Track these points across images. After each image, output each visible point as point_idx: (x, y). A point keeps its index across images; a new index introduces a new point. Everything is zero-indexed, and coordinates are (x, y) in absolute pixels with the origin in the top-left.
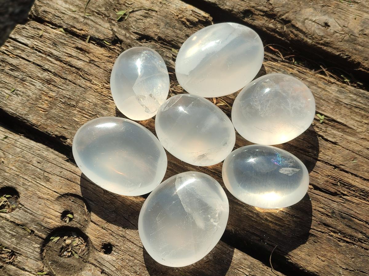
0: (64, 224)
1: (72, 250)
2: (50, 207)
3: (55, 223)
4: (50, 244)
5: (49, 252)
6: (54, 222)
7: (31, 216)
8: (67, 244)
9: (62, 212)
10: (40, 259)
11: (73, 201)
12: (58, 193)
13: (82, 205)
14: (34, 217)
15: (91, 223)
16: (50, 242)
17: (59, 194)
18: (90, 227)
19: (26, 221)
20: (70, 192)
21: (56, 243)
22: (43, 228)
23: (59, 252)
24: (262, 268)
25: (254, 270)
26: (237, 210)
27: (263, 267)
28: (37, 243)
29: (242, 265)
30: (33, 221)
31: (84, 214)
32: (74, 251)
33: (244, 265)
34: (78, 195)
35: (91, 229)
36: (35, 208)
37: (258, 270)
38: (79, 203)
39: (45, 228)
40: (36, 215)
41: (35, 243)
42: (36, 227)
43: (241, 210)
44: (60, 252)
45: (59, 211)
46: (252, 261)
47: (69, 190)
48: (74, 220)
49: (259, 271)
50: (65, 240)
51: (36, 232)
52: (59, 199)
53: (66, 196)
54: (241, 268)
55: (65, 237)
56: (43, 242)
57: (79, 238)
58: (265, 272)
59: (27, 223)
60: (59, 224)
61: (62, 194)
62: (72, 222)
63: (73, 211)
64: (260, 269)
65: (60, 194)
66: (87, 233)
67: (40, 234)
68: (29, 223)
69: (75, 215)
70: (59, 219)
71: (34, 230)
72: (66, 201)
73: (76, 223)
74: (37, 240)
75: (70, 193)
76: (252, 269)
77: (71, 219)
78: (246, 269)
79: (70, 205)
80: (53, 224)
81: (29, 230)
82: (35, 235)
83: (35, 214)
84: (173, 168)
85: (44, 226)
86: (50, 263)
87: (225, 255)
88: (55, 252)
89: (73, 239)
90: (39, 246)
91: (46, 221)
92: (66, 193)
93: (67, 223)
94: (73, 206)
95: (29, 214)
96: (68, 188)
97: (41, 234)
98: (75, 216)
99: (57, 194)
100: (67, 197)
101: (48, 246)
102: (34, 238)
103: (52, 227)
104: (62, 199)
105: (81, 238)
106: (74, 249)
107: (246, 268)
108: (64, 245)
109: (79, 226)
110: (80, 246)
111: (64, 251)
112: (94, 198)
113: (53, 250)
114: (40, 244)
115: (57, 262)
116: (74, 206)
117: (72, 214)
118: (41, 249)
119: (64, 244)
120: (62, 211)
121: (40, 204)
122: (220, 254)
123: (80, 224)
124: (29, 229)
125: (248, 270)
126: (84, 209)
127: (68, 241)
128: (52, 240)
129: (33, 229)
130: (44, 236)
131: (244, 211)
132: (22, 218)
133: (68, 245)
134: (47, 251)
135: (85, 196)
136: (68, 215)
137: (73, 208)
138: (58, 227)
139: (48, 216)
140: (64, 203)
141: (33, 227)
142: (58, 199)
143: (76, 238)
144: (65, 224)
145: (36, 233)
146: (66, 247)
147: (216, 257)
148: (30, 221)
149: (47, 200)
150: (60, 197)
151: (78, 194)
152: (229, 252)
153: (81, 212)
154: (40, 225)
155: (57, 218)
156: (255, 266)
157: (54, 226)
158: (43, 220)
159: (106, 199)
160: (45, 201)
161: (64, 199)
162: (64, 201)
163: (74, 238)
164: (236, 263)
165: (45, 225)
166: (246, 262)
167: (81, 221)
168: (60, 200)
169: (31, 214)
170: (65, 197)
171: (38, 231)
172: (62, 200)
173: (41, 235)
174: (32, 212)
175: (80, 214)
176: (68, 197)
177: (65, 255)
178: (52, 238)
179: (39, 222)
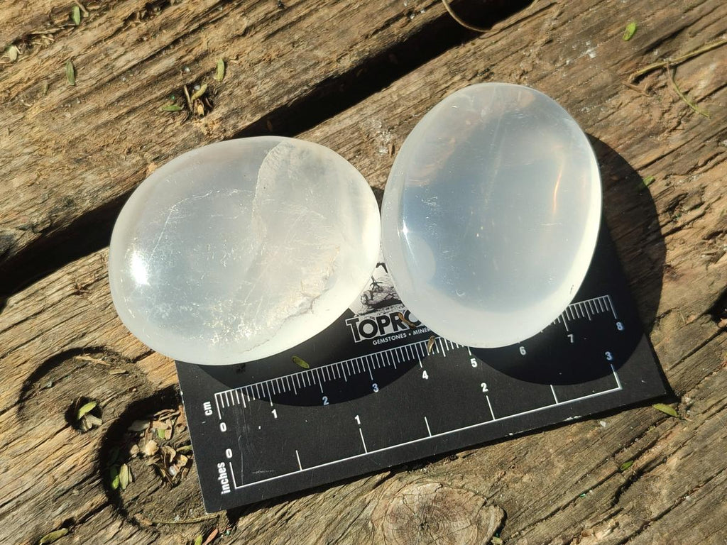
0: (99, 433)
1: (178, 450)
2: (33, 445)
3: (83, 452)
4: (127, 496)
5: (147, 507)
6: (77, 455)
7: (25, 507)
8: (156, 454)
9: (63, 423)
10: (155, 536)
11: (53, 384)
12: (8, 409)
13: (78, 366)
14: (31, 503)
15: (139, 363)
16: (123, 495)
17: (12, 406)
18: (150, 369)
19: (30, 528)
20: (25, 378)
21: (134, 481)
22: (75, 492)
23: (162, 484)
24: (469, 51)
25: (465, 68)
26: (316, 26)
27: (467, 49)
28: (108, 525)
29: (440, 85)
30: (40, 508)
31: (105, 373)
32: (181, 445)
33: (441, 82)
34: (47, 361)
35: (155, 370)
36: (9, 488)
37: (468, 60)
38: (66, 371)
39: (78, 485)
40: (28, 492)
41: (104, 530)
42: (60, 509)
43: (321, 18)
44: (165, 480)
45: (59, 428)
46: (443, 62)
47: (18, 376)
48: (103, 404)
49: (471, 59)
50: (141, 455)
51: (75, 514)
52: (24, 415)
53: (29, 393)
54: (446, 92)
55: (134, 450)
56: (115, 508)
57: (158, 417)
58: (480, 50)
59: (37, 528)
60: (91, 445)
61: (17, 400)
62: (107, 411)
63: (81, 394)
64: (469, 58)
65: (15, 405)
66: (161, 384)
67: (86, 507)
68: (38, 523)
69: (93, 395)
70: (79, 439)
71: (68, 517)
72: (41, 399)
73: (116, 401)
74: (98, 520)
75: (29, 379)
76: (459, 71)
77: (96, 412)
78: (453, 81)
79: (58, 394)
80: (81, 460)
81: (57, 532)
82: (83, 522)
83: (25, 494)
84: (128, 106)
85: (73, 488)
86: (177, 518)
87: (400, 106)
88: (157, 493)
89: (151, 434)
90: (118, 524)
91: (64, 474)
92: (21, 386)
93: (100, 425)
94: (66, 387)
95: (14, 513)
96: (10, 377)
97: (88, 504)
98: (94, 397)
99: (7, 413)
100: (33, 392)
101: (130, 505)
102: (89, 529)
103: (89, 465)
104: (29, 407)
105: (159, 413)
106: (179, 442)
107: (451, 79)
108: (154, 462)
109: (127, 399)
110: (179, 425)
111: (167, 472)
112: (80, 324)
113: (149, 495)
114: (115, 518)
115: (188, 499)
116: (68, 386)
117: (85, 401)
118: (130, 522)
119: (151, 461)
120: (64, 420)
121: (7, 470)
122: (390, 115)
123: (125, 393)
124: (55, 530)
125: (457, 78)
126: (92, 367)
127: (149, 448)
128: (120, 485)
129: (64, 520)
130: (100, 498)
131: (328, 14)
132: (13, 534)
133: (158, 453)
134: (142, 511)
135: (62, 345)
136: (81, 415)
137: (72, 392)
138: (99, 450)
139: (52, 462)
140: (45, 407)
141: (56, 516)
142: (22, 417)
143: (151, 427)
144: (100, 430)
145: (79, 516)
146: (160, 461)
147: (393, 128)
148: (36, 518)
149: (7, 444)
150: (20, 409)
151: (43, 361)
152: (398, 96)
153: (94, 376)
154: (62, 495)
155: (73, 441)
156: (456, 62)
157: (89, 459)
158: (55, 480)
159: (101, 298)
160: (6, 452)
161: (32, 401)
162: (38, 404)
163: (150, 432)
164: (428, 95)
165: (73, 480)
166: (437, 75)
167: (119, 387)
168: (27, 412)
169: (18, 505)
170: (27, 399)
171: (76, 509)
172: (33, 409)
173: (92, 505)
174: (15, 501)
175: (100, 381)
176: (33, 390)
177: (179, 474)
178: (115, 485)
179: (55, 493)
